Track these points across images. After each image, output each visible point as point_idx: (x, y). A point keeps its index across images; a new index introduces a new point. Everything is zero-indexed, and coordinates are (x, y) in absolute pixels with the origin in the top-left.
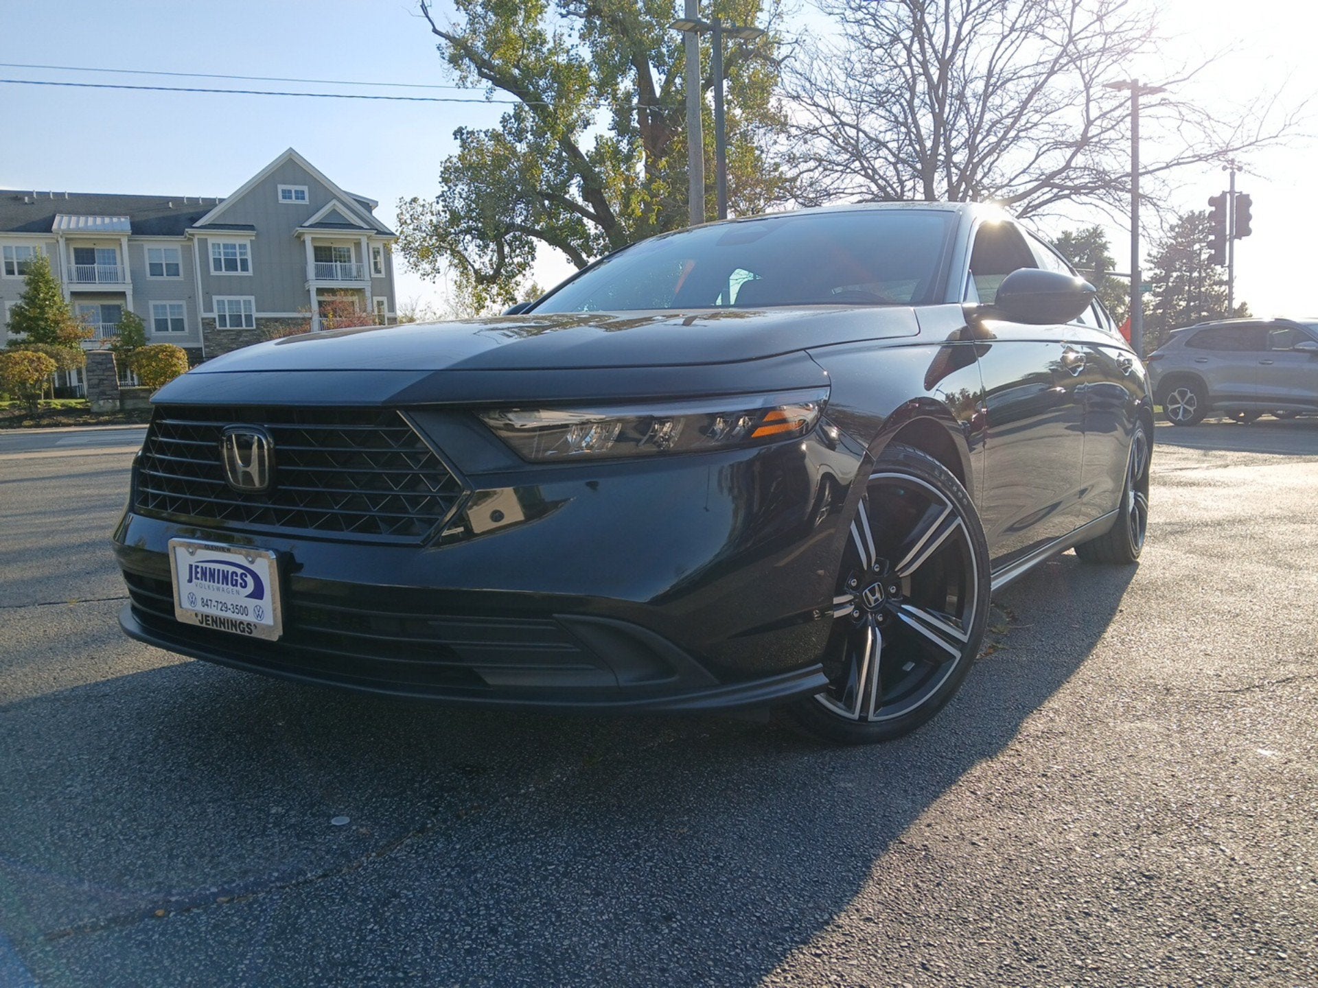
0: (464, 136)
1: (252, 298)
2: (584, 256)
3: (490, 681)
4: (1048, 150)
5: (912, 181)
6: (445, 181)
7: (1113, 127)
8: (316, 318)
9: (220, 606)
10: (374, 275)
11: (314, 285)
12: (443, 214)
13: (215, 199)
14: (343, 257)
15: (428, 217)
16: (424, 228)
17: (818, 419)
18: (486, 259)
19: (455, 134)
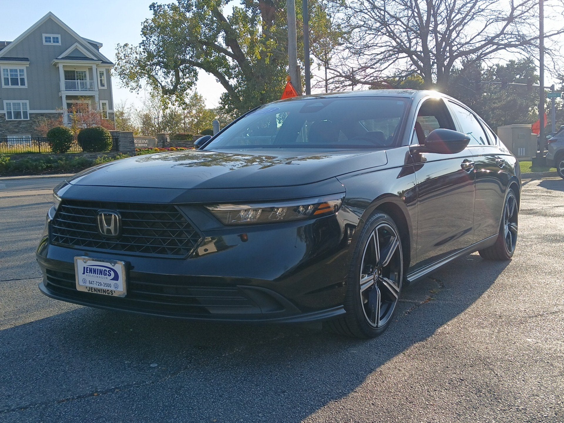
0: (156, 8)
1: (27, 102)
2: (227, 78)
3: (211, 312)
4: (492, 22)
5: (415, 39)
6: (144, 34)
7: (527, 11)
8: (66, 114)
9: (98, 283)
10: (100, 88)
11: (64, 93)
12: (143, 53)
13: (4, 42)
14: (82, 77)
15: (135, 55)
16: (132, 62)
17: (341, 204)
18: (169, 80)
19: (150, 7)
